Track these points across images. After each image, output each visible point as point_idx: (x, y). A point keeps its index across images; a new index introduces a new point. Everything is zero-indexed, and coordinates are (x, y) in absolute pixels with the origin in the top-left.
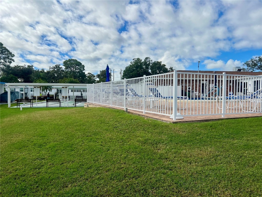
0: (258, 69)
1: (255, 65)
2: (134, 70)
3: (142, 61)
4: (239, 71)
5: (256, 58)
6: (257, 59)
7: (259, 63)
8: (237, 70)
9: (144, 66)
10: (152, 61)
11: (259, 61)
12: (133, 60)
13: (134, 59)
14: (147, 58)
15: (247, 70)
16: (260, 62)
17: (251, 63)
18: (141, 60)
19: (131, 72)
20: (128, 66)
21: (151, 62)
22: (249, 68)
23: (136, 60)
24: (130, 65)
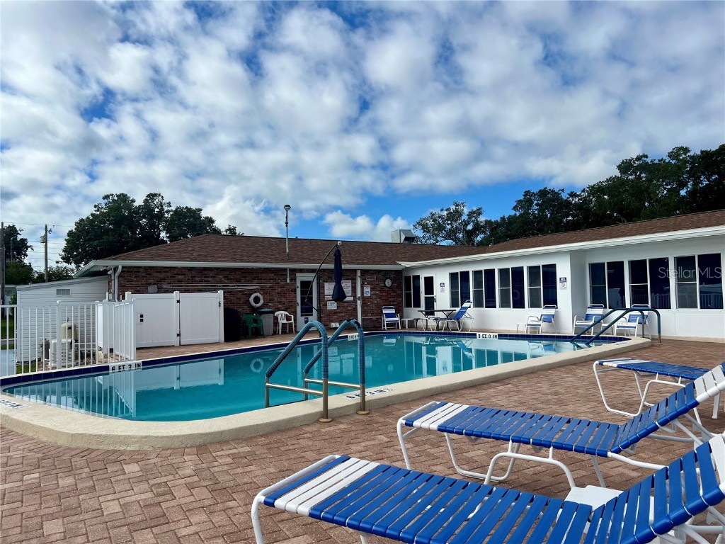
0: (445, 238)
1: (440, 228)
2: (107, 231)
3: (136, 204)
4: (407, 242)
5: (442, 210)
6: (445, 213)
7: (448, 224)
8: (403, 238)
9: (144, 220)
10: (169, 205)
11: (448, 220)
12: (104, 198)
13: (106, 197)
14: (152, 196)
15: (423, 240)
16: (449, 222)
17: (430, 222)
18: (133, 201)
19: (98, 237)
20: (84, 218)
21: (166, 208)
22: (428, 235)
23: (116, 198)
24: (92, 215)
